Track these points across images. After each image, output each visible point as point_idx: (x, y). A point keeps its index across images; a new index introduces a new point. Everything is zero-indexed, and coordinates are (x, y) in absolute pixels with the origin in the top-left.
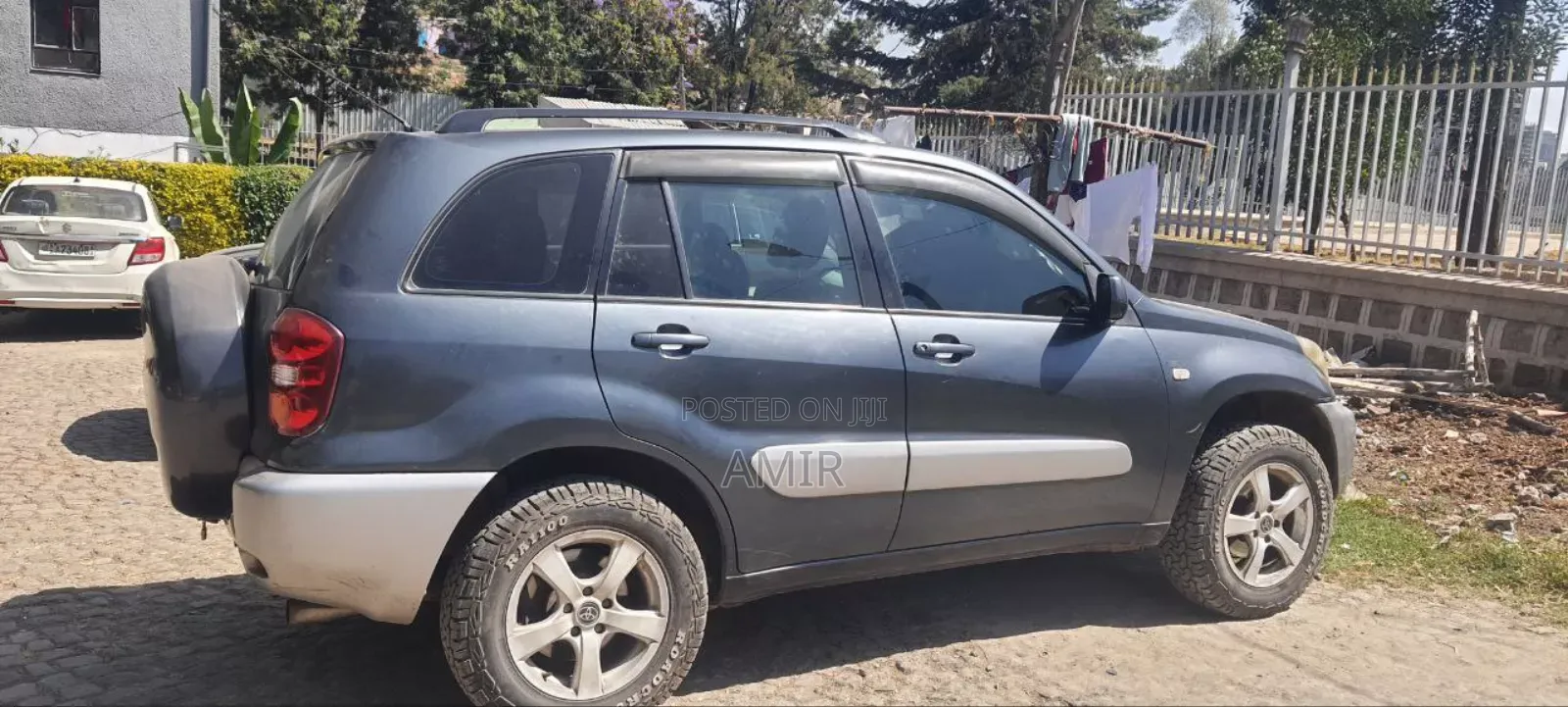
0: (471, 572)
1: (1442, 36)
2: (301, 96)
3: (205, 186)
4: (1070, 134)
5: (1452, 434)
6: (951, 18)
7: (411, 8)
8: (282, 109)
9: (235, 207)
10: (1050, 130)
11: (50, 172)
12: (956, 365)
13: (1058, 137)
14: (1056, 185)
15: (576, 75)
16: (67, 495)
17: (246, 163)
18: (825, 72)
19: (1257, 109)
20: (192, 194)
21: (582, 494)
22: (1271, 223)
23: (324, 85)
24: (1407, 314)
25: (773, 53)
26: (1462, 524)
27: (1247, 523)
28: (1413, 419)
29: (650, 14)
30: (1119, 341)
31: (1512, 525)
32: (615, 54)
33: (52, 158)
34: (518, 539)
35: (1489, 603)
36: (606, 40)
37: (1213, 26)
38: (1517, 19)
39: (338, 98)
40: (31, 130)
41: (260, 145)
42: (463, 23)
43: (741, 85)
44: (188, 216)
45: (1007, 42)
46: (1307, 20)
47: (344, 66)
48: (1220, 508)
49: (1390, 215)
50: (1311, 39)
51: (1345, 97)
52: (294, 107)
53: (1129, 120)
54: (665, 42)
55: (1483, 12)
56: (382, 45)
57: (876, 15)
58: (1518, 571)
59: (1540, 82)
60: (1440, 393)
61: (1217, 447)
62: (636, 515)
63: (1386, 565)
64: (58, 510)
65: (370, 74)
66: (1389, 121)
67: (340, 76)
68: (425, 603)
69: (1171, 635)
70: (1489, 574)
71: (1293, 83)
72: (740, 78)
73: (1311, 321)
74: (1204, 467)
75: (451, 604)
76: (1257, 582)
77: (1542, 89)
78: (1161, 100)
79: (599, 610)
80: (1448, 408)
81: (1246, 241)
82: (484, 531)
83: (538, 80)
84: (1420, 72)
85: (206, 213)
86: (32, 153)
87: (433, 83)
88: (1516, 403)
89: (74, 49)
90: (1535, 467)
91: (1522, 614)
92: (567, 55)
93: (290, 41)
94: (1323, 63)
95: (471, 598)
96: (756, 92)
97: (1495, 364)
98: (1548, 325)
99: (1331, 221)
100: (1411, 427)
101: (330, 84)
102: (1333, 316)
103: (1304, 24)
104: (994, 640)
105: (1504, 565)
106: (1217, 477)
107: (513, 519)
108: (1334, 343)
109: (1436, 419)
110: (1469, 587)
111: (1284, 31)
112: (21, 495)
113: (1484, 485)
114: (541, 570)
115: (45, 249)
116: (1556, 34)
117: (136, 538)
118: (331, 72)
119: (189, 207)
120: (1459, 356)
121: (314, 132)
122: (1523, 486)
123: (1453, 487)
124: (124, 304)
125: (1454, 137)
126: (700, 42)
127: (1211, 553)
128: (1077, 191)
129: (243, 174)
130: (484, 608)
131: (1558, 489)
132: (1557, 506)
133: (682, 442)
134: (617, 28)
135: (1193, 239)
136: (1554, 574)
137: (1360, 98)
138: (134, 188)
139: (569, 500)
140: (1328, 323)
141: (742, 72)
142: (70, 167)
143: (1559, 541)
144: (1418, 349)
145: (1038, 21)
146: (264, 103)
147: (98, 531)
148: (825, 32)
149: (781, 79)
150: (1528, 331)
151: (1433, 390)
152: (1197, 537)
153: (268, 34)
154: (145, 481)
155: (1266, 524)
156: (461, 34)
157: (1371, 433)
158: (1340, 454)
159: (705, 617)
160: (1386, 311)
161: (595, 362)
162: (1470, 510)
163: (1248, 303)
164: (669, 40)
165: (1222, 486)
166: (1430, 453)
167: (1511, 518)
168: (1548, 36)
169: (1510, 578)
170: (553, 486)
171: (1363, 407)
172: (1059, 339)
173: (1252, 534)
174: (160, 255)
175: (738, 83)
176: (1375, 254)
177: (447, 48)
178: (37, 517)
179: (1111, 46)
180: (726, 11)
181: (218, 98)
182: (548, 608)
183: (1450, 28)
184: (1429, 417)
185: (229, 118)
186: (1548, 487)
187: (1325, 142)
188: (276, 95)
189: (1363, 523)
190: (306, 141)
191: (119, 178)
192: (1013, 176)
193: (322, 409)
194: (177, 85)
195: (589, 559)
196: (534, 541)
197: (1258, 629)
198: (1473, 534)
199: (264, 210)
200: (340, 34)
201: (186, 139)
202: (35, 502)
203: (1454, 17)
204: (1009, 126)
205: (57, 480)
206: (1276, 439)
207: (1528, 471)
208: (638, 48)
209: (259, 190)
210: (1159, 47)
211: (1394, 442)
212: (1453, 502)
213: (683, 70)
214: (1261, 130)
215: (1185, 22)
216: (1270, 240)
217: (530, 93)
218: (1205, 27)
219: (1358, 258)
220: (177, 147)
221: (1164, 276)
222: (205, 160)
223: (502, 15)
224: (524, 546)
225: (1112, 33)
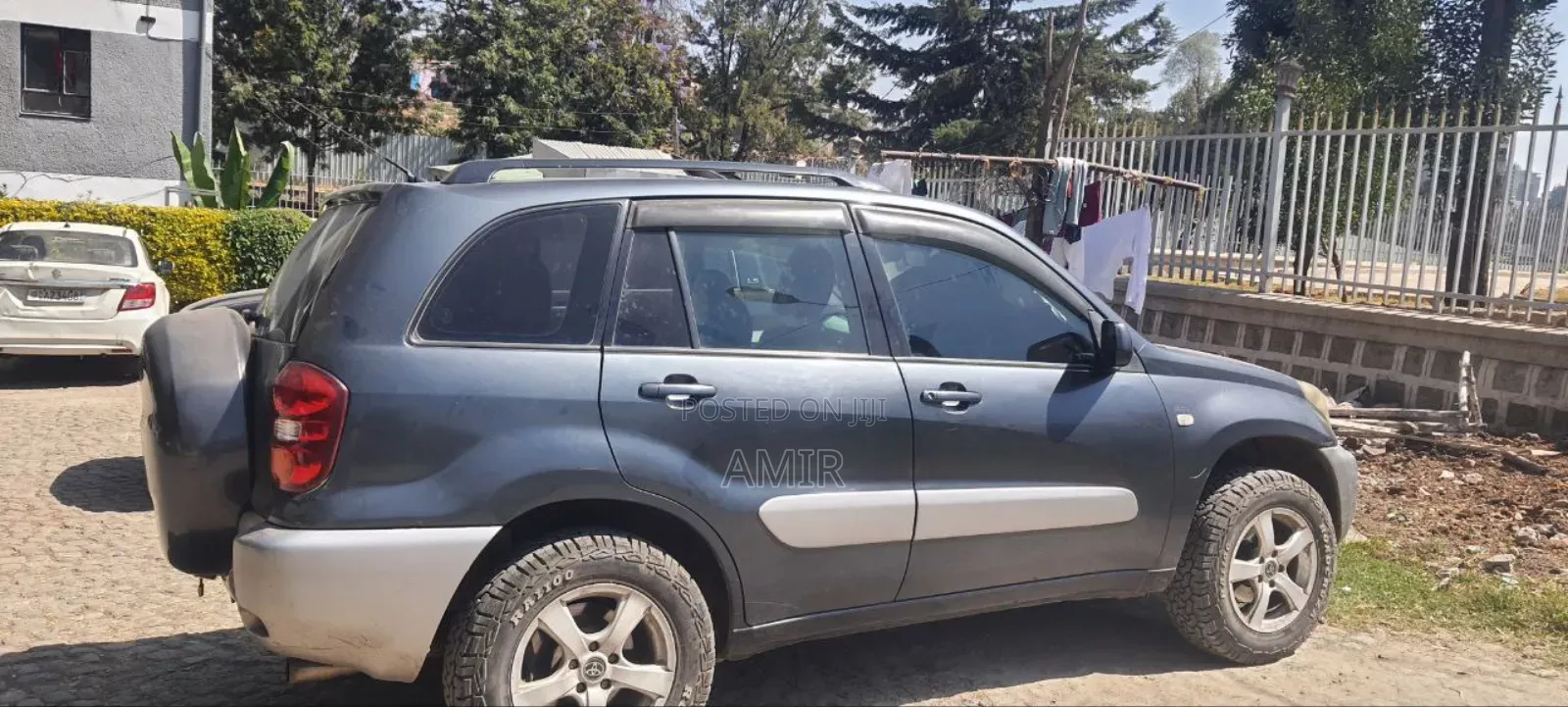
0: (476, 629)
1: (1429, 80)
2: (294, 139)
3: (196, 230)
4: (1064, 176)
5: (1447, 474)
6: (944, 62)
7: (404, 52)
8: (273, 152)
9: (225, 251)
10: (1044, 174)
11: (39, 217)
12: (962, 412)
13: (1053, 181)
14: (1051, 227)
15: (569, 118)
16: (56, 547)
17: (238, 207)
18: (817, 114)
19: (1248, 151)
20: (183, 238)
21: (590, 547)
22: (1264, 263)
23: (316, 127)
24: (1400, 355)
25: (765, 96)
26: (1461, 566)
27: (1252, 568)
28: (1409, 460)
29: (643, 57)
30: (1124, 388)
31: (1511, 565)
32: (608, 96)
33: (41, 202)
34: (523, 595)
35: (1491, 645)
36: (601, 83)
37: (1200, 69)
38: (1502, 64)
39: (330, 140)
40: (19, 176)
41: (251, 187)
42: (456, 66)
43: (734, 127)
44: (179, 261)
45: (999, 85)
46: (1297, 65)
47: (337, 110)
48: (1226, 554)
49: (1381, 254)
50: (1300, 83)
51: (1335, 140)
52: (285, 151)
53: (1122, 163)
54: (659, 85)
55: (1469, 56)
56: (375, 88)
57: (870, 59)
58: (1519, 613)
59: (1527, 125)
60: (1434, 434)
61: (1221, 492)
62: (642, 567)
63: (1388, 608)
64: (46, 563)
65: (362, 116)
66: (1379, 164)
67: (332, 119)
68: (429, 660)
69: (1179, 682)
70: (1491, 616)
71: (1284, 127)
72: (733, 120)
73: (1305, 361)
74: (1209, 512)
75: (454, 662)
76: (1263, 627)
77: (1530, 132)
78: (1154, 142)
79: (605, 665)
80: (1443, 449)
81: (1239, 282)
82: (490, 585)
83: (531, 122)
84: (1409, 116)
85: (197, 257)
86: (21, 196)
87: (426, 125)
88: (1508, 443)
89: (65, 93)
90: (1531, 507)
91: (1525, 657)
92: (560, 98)
93: (282, 84)
94: (1312, 106)
95: (476, 655)
96: (749, 134)
97: (1488, 405)
98: (1539, 365)
99: (1324, 261)
100: (1407, 467)
101: (321, 127)
102: (1327, 356)
103: (1295, 70)
104: (1001, 689)
105: (1505, 607)
106: (1222, 522)
107: (518, 573)
108: (1329, 384)
109: (1431, 459)
110: (1470, 629)
111: (1275, 75)
112: (10, 548)
113: (1481, 526)
114: (546, 625)
115: (34, 295)
116: (1541, 78)
117: (129, 592)
118: (324, 116)
119: (179, 252)
120: (1451, 397)
121: (305, 175)
122: (1521, 526)
123: (1451, 528)
124: (113, 350)
125: (1444, 179)
126: (693, 84)
127: (1216, 599)
128: (1071, 234)
129: (234, 218)
130: (488, 664)
131: (1555, 529)
132: (1554, 547)
133: (689, 492)
134: (611, 72)
135: (1186, 280)
136: (1554, 615)
137: (1350, 141)
138: (125, 232)
139: (575, 553)
140: (1321, 363)
141: (735, 115)
142: (59, 212)
143: (1558, 582)
144: (1411, 389)
145: (1029, 65)
146: (255, 146)
147: (88, 584)
148: (818, 76)
149: (773, 121)
150: (1519, 372)
151: (1427, 431)
152: (1203, 583)
153: (259, 78)
154: (135, 532)
155: (1271, 569)
156: (454, 77)
157: (1368, 473)
158: (1343, 498)
159: (712, 671)
160: (1379, 351)
161: (602, 413)
162: (1469, 551)
163: (1242, 345)
164: (663, 82)
165: (1226, 532)
166: (1427, 494)
167: (1510, 559)
168: (1533, 80)
169: (1511, 620)
170: (559, 540)
171: (1359, 447)
172: (1065, 385)
173: (1257, 579)
174: (150, 300)
175: (730, 126)
176: (1366, 295)
177: (440, 90)
178: (26, 570)
179: (1101, 89)
180: (720, 54)
181: (211, 140)
182: (554, 663)
183: (1437, 72)
184: (1425, 457)
185: (220, 162)
186: (1545, 528)
187: (1316, 185)
188: (268, 138)
189: (1363, 565)
190: (297, 184)
191: (109, 223)
192: (1009, 219)
193: (325, 465)
194: (168, 129)
195: (594, 614)
196: (540, 596)
197: (1264, 675)
198: (1472, 575)
199: (255, 254)
200: (333, 77)
201: (177, 183)
202: (24, 555)
203: (1441, 61)
204: (1005, 169)
205: (47, 531)
206: (1280, 484)
207: (1524, 512)
208: (632, 91)
209: (251, 235)
210: (1149, 90)
211: (1391, 483)
212: (1453, 543)
213: (676, 112)
214: (1253, 172)
215: (1172, 64)
216: (1263, 283)
217: (523, 136)
218: (1194, 70)
219: (1349, 298)
220: (168, 191)
221: (1158, 318)
222: (196, 203)
223: (496, 58)
224: (529, 602)
225: (1101, 77)
